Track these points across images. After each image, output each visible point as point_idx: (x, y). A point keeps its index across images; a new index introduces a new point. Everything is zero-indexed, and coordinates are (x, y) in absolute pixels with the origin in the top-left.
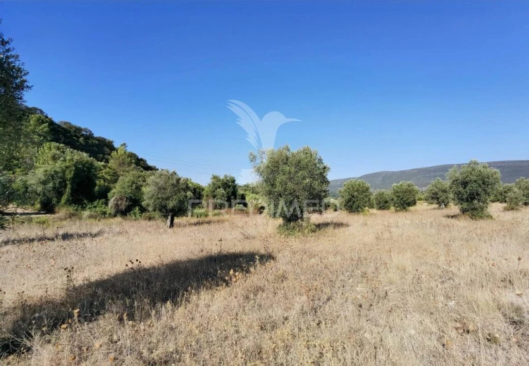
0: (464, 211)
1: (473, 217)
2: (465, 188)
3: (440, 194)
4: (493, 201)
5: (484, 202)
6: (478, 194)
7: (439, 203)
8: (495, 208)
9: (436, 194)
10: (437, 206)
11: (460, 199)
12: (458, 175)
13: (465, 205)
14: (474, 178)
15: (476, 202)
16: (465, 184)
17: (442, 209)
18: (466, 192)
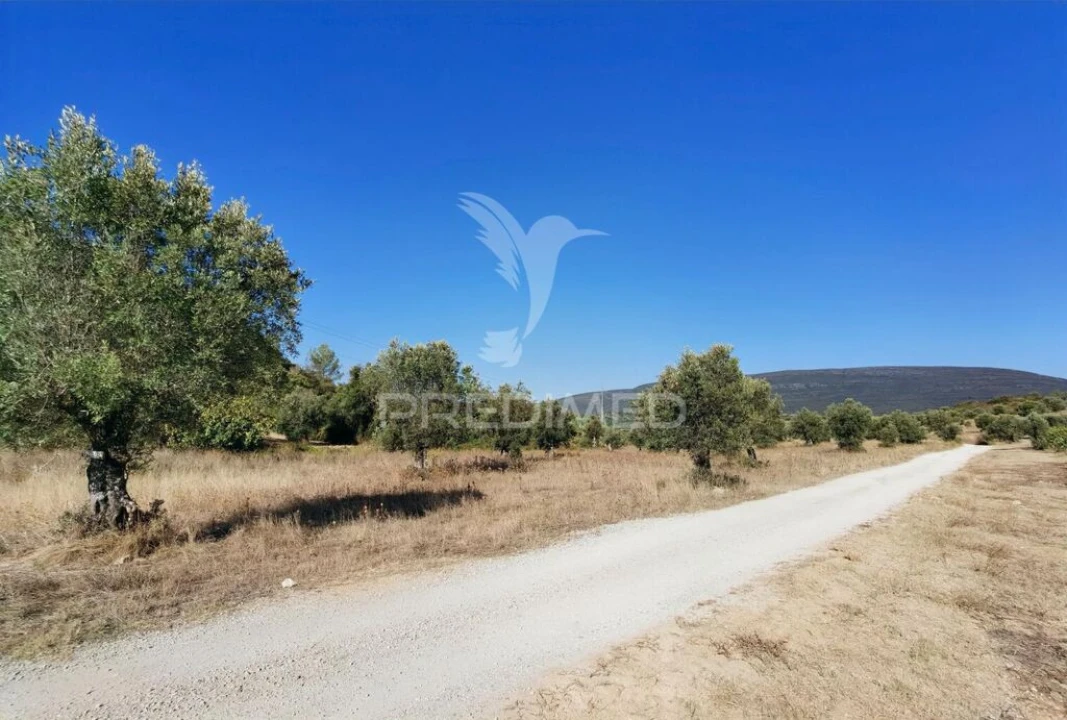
0: (842, 446)
1: (850, 450)
2: (842, 425)
3: (807, 427)
4: (868, 438)
5: (859, 438)
6: (854, 431)
7: (806, 438)
8: (870, 445)
9: (802, 427)
10: (803, 442)
11: (839, 434)
12: (836, 412)
13: (843, 440)
14: (850, 416)
15: (852, 437)
16: (843, 421)
17: (810, 446)
18: (843, 428)
